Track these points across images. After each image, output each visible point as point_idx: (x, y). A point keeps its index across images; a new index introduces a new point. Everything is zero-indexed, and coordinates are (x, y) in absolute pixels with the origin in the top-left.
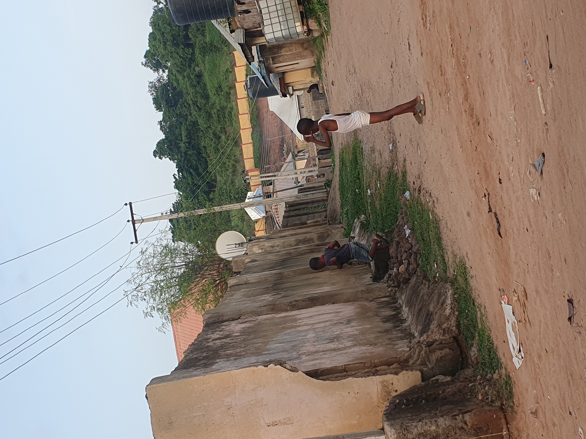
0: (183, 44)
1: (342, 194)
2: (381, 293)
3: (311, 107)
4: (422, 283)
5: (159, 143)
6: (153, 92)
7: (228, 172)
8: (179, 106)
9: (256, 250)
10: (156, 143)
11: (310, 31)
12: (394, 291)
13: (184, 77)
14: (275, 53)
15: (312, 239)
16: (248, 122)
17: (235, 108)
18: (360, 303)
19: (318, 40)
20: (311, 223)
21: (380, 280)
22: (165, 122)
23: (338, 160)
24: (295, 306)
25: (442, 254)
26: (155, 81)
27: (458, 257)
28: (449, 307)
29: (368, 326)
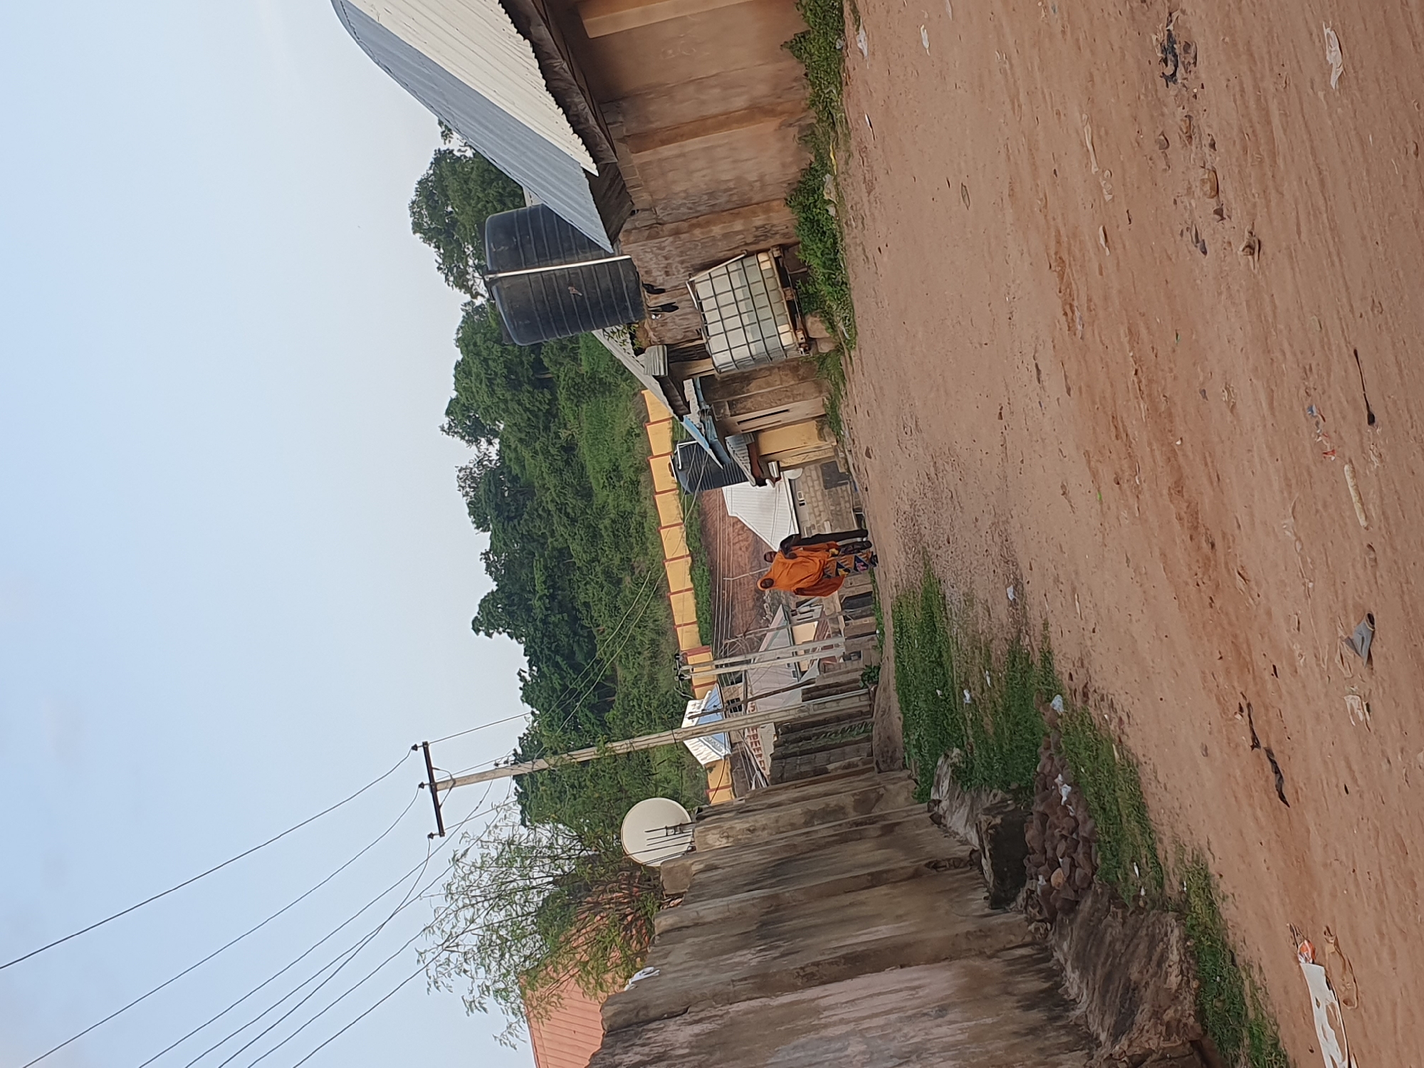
0: (530, 382)
1: (905, 702)
2: (1012, 937)
3: (821, 503)
4: (1108, 910)
5: (483, 601)
6: (468, 489)
7: (641, 658)
8: (526, 516)
9: (715, 840)
10: (479, 602)
11: (810, 342)
12: (1042, 931)
13: (536, 453)
14: (735, 393)
15: (843, 808)
16: (683, 544)
17: (650, 513)
18: (964, 962)
19: (829, 360)
20: (836, 769)
21: (1009, 905)
22: (495, 554)
23: (891, 623)
24: (813, 976)
25: (1150, 842)
26: (471, 466)
27: (1189, 849)
28: (1175, 971)
29: (989, 1021)
